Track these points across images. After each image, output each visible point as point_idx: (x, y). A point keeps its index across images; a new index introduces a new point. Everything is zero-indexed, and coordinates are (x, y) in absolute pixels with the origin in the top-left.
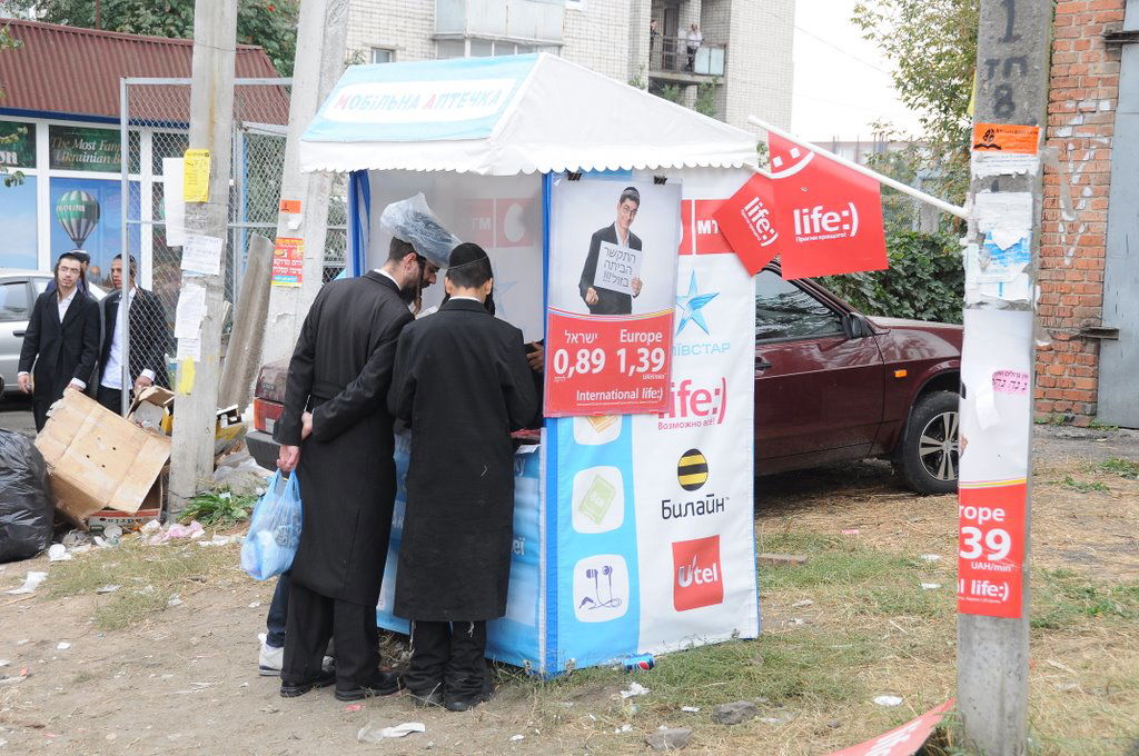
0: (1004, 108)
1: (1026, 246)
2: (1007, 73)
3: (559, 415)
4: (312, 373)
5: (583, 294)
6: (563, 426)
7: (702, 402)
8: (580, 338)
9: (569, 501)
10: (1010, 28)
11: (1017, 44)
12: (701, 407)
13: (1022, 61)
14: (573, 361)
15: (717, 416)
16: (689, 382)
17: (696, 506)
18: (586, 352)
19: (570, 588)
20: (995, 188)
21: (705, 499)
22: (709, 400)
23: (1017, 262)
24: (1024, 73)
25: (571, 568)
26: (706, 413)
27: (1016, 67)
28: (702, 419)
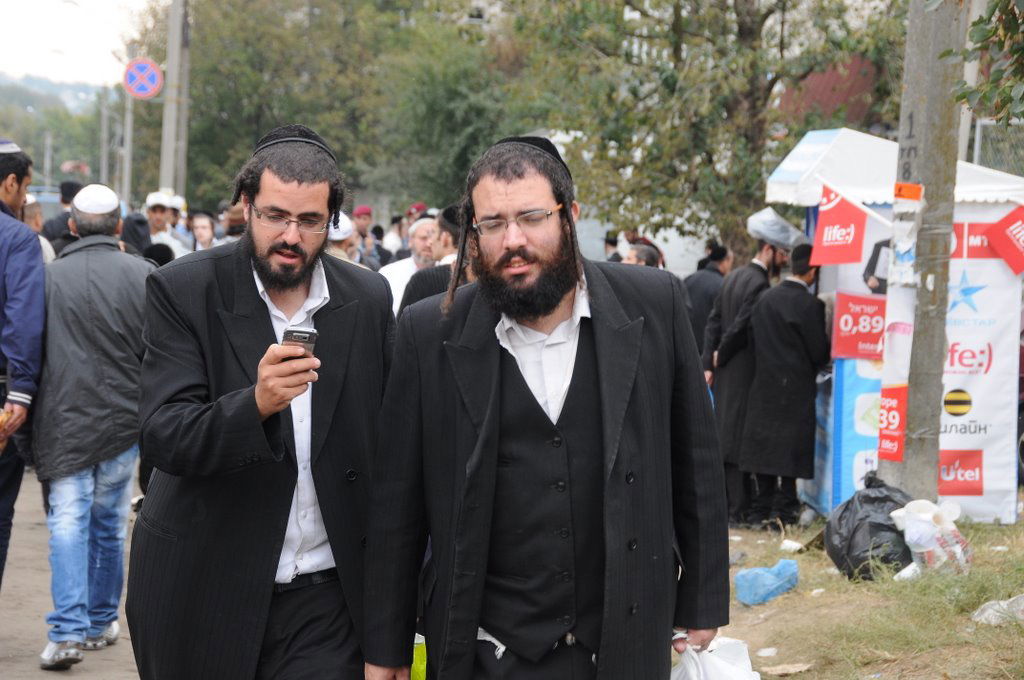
0: (907, 175)
1: (913, 251)
2: (909, 155)
3: (843, 356)
4: (720, 327)
5: (866, 280)
6: (848, 365)
7: (967, 358)
8: (862, 309)
9: (852, 413)
10: (911, 132)
11: (913, 140)
12: (965, 361)
13: (915, 149)
14: (856, 323)
15: (984, 368)
16: (958, 344)
17: (959, 428)
18: (868, 318)
19: (851, 468)
20: (901, 219)
21: (967, 424)
22: (974, 356)
23: (909, 260)
24: (916, 155)
25: (852, 456)
26: (971, 366)
27: (913, 153)
28: (968, 369)
